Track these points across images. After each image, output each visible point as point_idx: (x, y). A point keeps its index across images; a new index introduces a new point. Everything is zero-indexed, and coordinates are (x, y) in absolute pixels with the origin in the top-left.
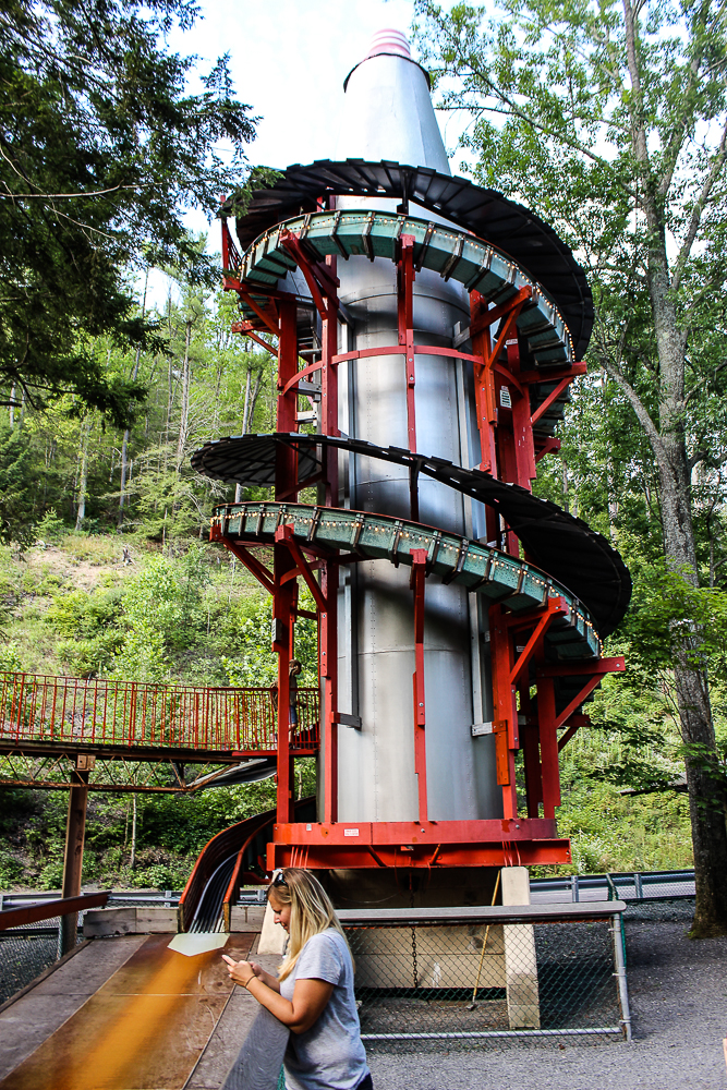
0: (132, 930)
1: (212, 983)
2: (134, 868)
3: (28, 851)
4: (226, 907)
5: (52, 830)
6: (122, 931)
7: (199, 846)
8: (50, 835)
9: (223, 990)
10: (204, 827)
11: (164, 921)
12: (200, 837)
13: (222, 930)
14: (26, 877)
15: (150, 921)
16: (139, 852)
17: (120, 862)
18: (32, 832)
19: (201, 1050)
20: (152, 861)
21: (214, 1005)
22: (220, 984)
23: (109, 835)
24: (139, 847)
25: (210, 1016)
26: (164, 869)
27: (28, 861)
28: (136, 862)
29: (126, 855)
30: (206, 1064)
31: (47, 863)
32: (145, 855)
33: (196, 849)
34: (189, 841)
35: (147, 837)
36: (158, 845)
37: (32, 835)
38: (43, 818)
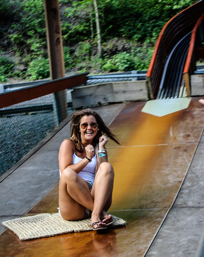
0: (111, 100)
1: (182, 135)
2: (103, 57)
3: (15, 51)
4: (186, 76)
5: (31, 33)
6: (103, 102)
7: (154, 34)
8: (30, 37)
9: (192, 139)
10: (157, 18)
11: (136, 91)
12: (154, 27)
13: (185, 95)
14: (17, 72)
15: (124, 92)
16: (104, 44)
17: (90, 53)
18: (15, 36)
19: (180, 182)
20: (116, 50)
21: (186, 151)
22: (188, 136)
23: (77, 33)
24: (104, 40)
25: (184, 159)
26: (127, 56)
27: (16, 59)
28: (103, 52)
29: (94, 46)
30: (186, 191)
31: (32, 59)
32: (110, 45)
33: (152, 36)
34: (145, 31)
35: (109, 30)
36: (119, 36)
37: (16, 39)
38: (22, 24)
